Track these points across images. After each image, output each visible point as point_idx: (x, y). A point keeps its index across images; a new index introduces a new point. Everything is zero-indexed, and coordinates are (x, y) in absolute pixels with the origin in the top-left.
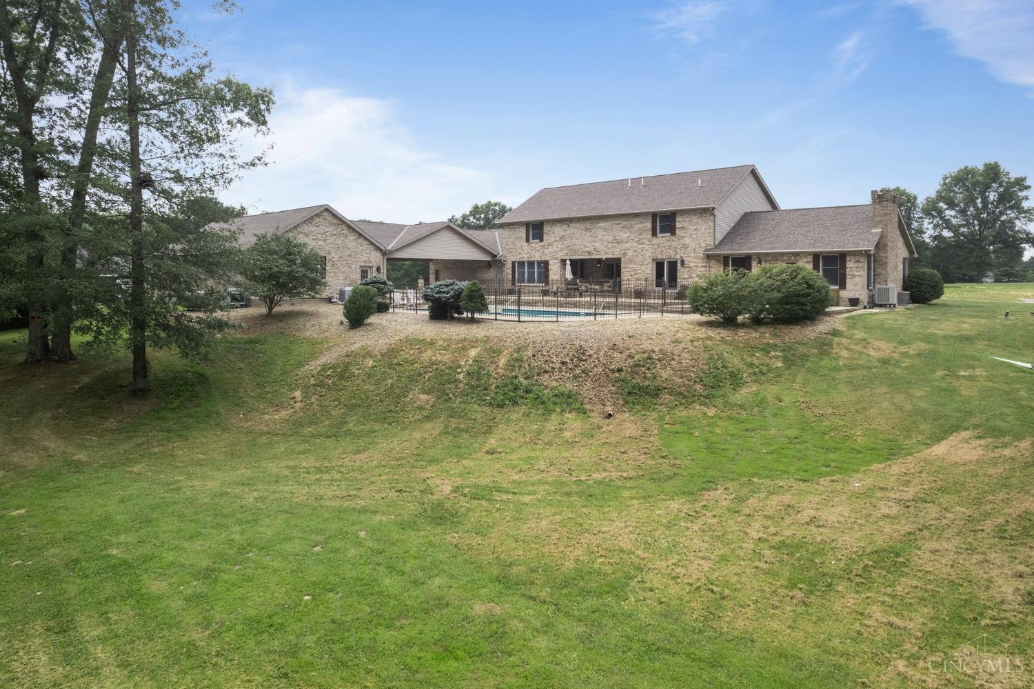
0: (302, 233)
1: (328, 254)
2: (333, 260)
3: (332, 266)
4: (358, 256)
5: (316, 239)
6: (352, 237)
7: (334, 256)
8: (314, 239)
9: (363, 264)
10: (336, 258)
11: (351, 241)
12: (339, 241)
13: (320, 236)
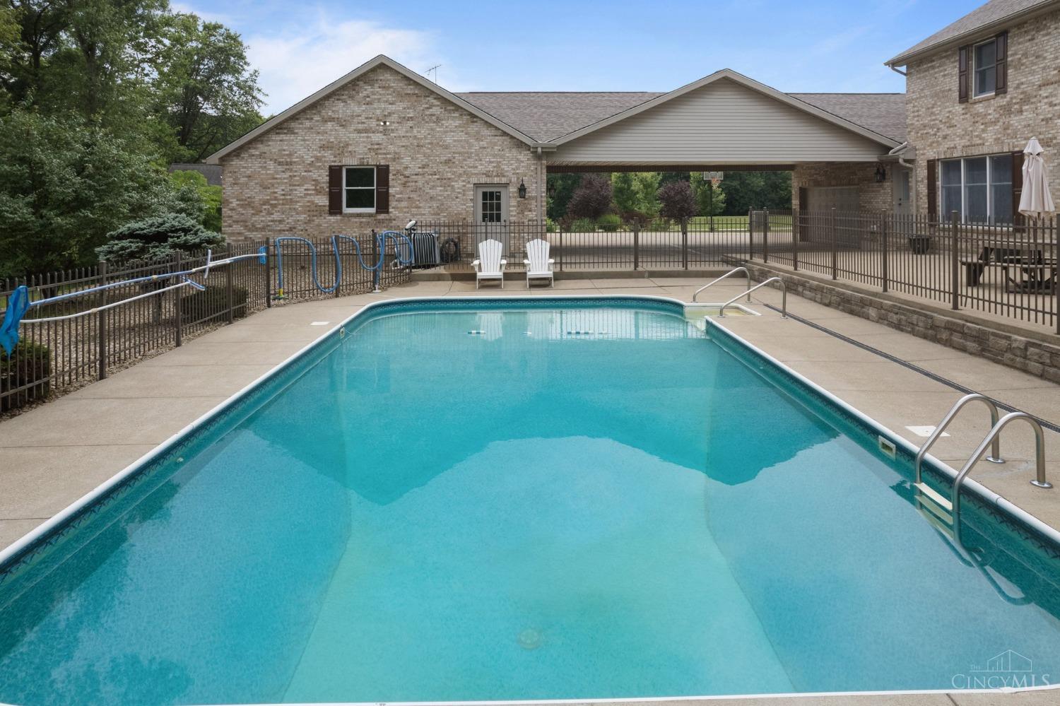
0: (331, 119)
1: (394, 159)
2: (407, 173)
3: (404, 185)
4: (470, 162)
5: (366, 131)
6: (453, 122)
7: (409, 163)
8: (359, 132)
9: (483, 180)
10: (414, 167)
11: (452, 131)
12: (422, 132)
13: (373, 124)
